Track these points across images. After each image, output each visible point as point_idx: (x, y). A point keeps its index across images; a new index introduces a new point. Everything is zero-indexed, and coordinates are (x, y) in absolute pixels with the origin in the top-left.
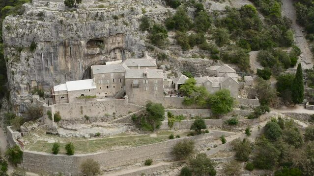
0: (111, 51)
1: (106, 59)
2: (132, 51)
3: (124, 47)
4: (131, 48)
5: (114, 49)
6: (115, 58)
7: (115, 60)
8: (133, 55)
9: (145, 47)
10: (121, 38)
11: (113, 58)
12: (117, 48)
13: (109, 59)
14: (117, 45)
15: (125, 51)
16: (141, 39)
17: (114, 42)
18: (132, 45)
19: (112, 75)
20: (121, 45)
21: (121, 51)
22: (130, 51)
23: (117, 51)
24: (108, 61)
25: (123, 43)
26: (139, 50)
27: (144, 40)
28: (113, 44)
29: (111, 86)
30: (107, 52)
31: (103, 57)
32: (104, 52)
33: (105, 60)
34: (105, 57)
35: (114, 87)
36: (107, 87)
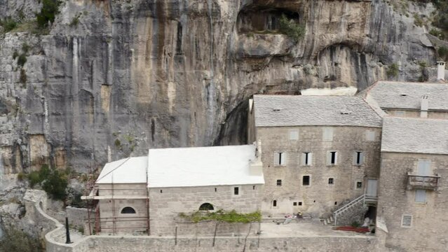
0: (322, 51)
1: (302, 77)
2: (390, 60)
3: (366, 41)
4: (386, 49)
5: (333, 48)
6: (333, 80)
7: (333, 87)
8: (392, 73)
9: (431, 53)
10: (358, 11)
11: (326, 79)
12: (343, 44)
13: (315, 81)
14: (342, 34)
15: (367, 57)
16: (418, 23)
17: (335, 19)
18: (392, 37)
19: (328, 135)
20: (356, 33)
21: (354, 56)
22: (383, 58)
23: (342, 57)
24: (308, 85)
25: (363, 27)
26: (411, 59)
27: (427, 27)
28: (331, 26)
29: (319, 179)
30: (308, 56)
31: (294, 71)
32: (298, 52)
33: (301, 83)
34: (300, 69)
35: (331, 181)
36: (306, 180)
